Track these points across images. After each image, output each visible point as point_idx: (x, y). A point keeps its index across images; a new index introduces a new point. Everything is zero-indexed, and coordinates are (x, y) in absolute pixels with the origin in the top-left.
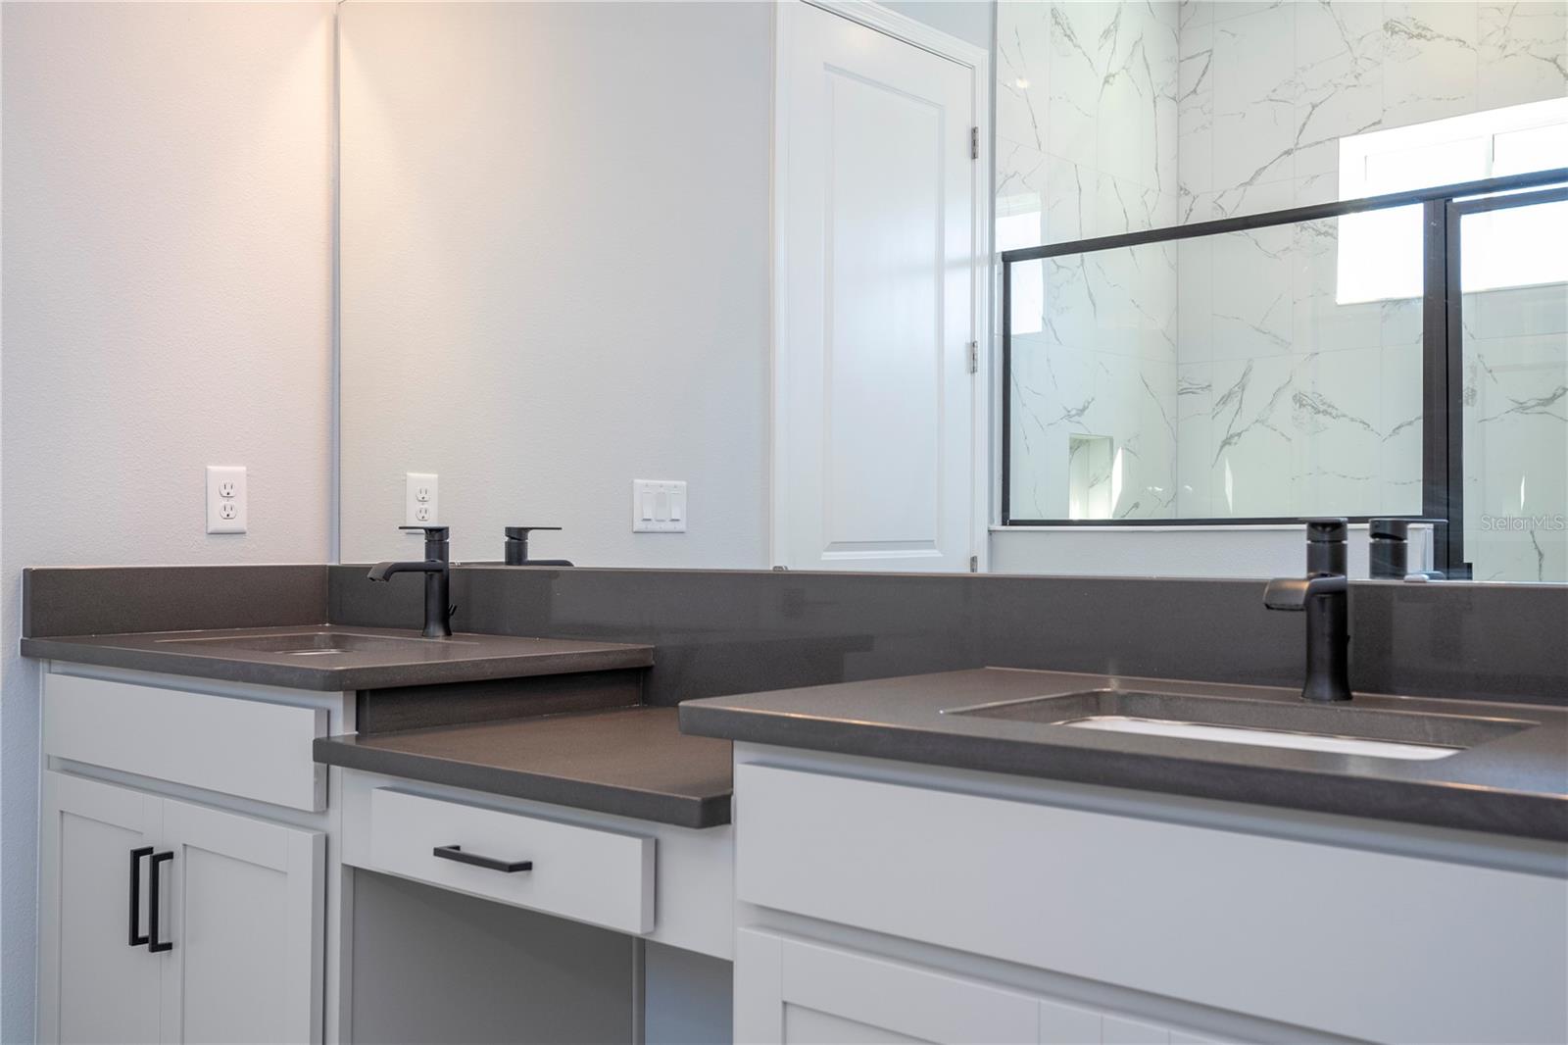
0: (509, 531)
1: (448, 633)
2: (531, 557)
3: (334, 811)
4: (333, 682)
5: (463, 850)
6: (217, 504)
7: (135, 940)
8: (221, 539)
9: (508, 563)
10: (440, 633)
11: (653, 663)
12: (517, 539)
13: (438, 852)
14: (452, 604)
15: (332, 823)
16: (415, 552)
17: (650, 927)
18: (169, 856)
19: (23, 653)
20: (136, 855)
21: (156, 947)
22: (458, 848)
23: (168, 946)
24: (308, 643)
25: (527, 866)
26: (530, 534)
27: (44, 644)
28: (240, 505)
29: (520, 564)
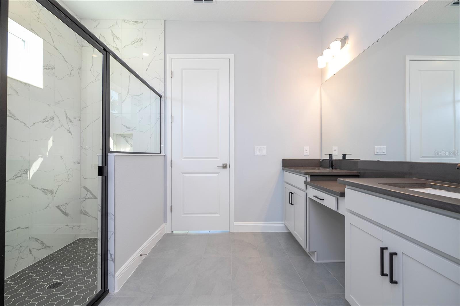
0: (343, 155)
1: (332, 169)
2: (346, 158)
3: (307, 190)
4: (306, 174)
5: (318, 197)
6: (305, 151)
7: (290, 203)
8: (306, 156)
9: (343, 159)
10: (331, 168)
11: (359, 174)
12: (344, 156)
13: (314, 196)
14: (333, 165)
15: (307, 191)
16: (327, 157)
17: (337, 210)
18: (293, 194)
19: (282, 169)
20: (290, 193)
21: (291, 204)
22: (317, 196)
23: (293, 204)
24: (314, 169)
25: (323, 199)
26: (346, 155)
27: (284, 168)
28: (308, 151)
29: (345, 159)
